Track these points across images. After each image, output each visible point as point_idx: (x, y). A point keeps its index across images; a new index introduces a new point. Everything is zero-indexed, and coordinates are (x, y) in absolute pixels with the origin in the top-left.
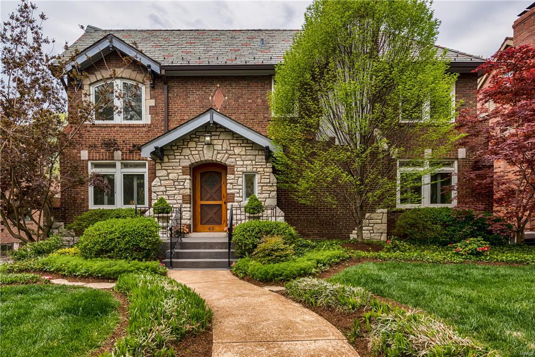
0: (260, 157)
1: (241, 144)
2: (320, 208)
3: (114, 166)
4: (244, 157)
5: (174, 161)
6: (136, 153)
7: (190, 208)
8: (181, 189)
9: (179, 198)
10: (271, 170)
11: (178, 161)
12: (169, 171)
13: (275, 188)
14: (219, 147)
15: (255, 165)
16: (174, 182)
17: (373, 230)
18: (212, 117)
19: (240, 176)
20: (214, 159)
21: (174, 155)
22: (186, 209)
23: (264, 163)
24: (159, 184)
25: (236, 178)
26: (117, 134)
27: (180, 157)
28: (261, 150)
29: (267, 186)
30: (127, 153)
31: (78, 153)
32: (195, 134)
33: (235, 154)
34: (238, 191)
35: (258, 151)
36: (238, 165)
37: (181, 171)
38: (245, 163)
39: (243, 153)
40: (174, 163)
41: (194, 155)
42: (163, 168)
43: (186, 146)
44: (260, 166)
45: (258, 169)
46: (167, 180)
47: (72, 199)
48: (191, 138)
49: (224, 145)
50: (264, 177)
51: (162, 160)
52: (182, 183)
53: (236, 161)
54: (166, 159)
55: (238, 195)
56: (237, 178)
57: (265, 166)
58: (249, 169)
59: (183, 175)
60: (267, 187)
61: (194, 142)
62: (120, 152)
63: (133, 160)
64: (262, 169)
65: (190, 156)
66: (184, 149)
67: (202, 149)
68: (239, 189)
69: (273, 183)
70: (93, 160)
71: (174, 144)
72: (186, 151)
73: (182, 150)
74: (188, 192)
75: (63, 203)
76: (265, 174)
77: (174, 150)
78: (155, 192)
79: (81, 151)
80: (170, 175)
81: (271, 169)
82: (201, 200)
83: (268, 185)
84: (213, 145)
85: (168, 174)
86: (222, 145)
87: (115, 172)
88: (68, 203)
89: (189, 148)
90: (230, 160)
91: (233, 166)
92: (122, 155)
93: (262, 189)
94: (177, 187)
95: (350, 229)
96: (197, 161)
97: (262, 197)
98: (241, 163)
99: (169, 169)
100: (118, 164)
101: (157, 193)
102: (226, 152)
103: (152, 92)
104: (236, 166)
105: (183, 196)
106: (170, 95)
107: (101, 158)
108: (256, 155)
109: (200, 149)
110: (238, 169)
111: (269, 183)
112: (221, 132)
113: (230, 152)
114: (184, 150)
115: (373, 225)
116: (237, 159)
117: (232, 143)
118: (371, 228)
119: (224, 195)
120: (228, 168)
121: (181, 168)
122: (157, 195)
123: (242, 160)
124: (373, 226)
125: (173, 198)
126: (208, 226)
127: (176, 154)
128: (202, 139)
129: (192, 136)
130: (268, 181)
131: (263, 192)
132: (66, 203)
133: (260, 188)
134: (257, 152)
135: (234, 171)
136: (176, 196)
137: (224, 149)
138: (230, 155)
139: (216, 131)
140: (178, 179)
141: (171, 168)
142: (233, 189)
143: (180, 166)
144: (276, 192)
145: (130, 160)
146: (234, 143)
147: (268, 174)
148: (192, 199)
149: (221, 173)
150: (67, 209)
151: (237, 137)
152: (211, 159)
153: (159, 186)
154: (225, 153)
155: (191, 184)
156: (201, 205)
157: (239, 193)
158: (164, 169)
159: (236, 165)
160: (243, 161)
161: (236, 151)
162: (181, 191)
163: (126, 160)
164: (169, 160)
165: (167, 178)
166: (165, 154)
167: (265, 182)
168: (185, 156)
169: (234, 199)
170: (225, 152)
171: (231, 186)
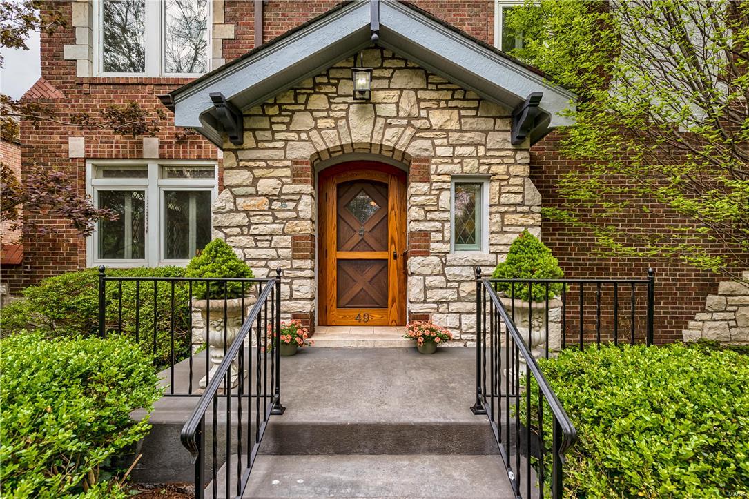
0: (500, 136)
1: (447, 101)
2: (614, 270)
3: (142, 172)
4: (456, 135)
5: (271, 145)
6: (192, 143)
7: (312, 269)
8: (289, 219)
9: (283, 244)
10: (526, 170)
11: (281, 145)
12: (258, 172)
13: (538, 218)
14: (389, 110)
15: (486, 157)
16: (271, 201)
17: (735, 320)
18: (376, 14)
19: (445, 186)
20: (376, 139)
21: (271, 129)
22: (303, 274)
23: (510, 153)
24: (231, 206)
25: (433, 192)
26: (150, 102)
27: (287, 134)
28: (500, 117)
29: (515, 212)
30: (171, 142)
31: (62, 143)
32: (327, 75)
33: (430, 129)
34: (439, 225)
35: (492, 120)
36: (440, 157)
37: (288, 172)
38: (459, 151)
39: (453, 125)
40: (272, 149)
41: (323, 129)
42: (241, 164)
43: (302, 107)
44: (499, 161)
45: (493, 169)
46: (251, 195)
47: (49, 245)
48: (316, 85)
49: (405, 105)
50: (507, 189)
51: (238, 142)
52: (291, 205)
53: (434, 146)
54: (248, 140)
55: (439, 236)
56: (437, 192)
57: (512, 161)
58: (470, 167)
59: (295, 182)
60: (516, 217)
61: (323, 96)
62: (155, 141)
63: (185, 159)
64: (502, 169)
65: (314, 134)
66: (297, 113)
67: (344, 113)
68: (442, 221)
69: (530, 206)
70: (95, 158)
71: (271, 101)
72: (303, 120)
73: (291, 117)
74: (307, 227)
75: (30, 254)
76: (512, 181)
77: (270, 117)
78: (219, 228)
79: (70, 138)
80: (261, 182)
81: (527, 168)
82: (338, 251)
83: (519, 209)
84: (374, 104)
85: (256, 180)
86: (397, 104)
87: (146, 187)
88: (40, 254)
89: (311, 111)
90: (419, 144)
91: (427, 160)
92: (161, 147)
93: (502, 221)
94: (279, 215)
95: (682, 318)
96: (330, 146)
97: (505, 241)
98: (447, 151)
99: (258, 167)
100: (153, 168)
101: (226, 231)
102: (409, 124)
103: (228, 9)
104: (434, 160)
105: (294, 239)
106: (267, 15)
107: (114, 153)
108: (486, 132)
109: (339, 114)
110: (440, 167)
111: (522, 204)
112: (395, 69)
113: (418, 123)
114: (297, 117)
115: (735, 308)
116: (437, 142)
117: (425, 100)
118: (731, 316)
119: (392, 238)
120: (413, 164)
121: (288, 163)
122: (226, 234)
123: (449, 145)
124: (734, 312)
125: (266, 244)
126: (356, 312)
127: (275, 127)
128: (345, 88)
129: (318, 80)
130: (519, 199)
131: (505, 229)
132: (35, 254)
133: (497, 218)
134: (489, 124)
135: (429, 174)
136: (275, 238)
137: (402, 114)
138: (418, 130)
139: (381, 67)
140: (281, 193)
141: (263, 164)
142: (426, 220)
143: (285, 158)
144: (539, 229)
145: (179, 159)
146: (430, 100)
147: (519, 181)
148: (316, 247)
149: (386, 186)
150: (36, 268)
151: (437, 84)
152: (368, 140)
153: (230, 211)
154: (405, 126)
155: (316, 210)
156: (338, 260)
157: (441, 231)
158: (246, 167)
159: (435, 157)
160: (454, 146)
161: (434, 121)
162: (290, 226)
163: (170, 158)
164: (257, 142)
165: (252, 190)
166: (246, 127)
167: (512, 201)
168: (299, 132)
169: (428, 247)
170: (405, 122)
171: (422, 212)
